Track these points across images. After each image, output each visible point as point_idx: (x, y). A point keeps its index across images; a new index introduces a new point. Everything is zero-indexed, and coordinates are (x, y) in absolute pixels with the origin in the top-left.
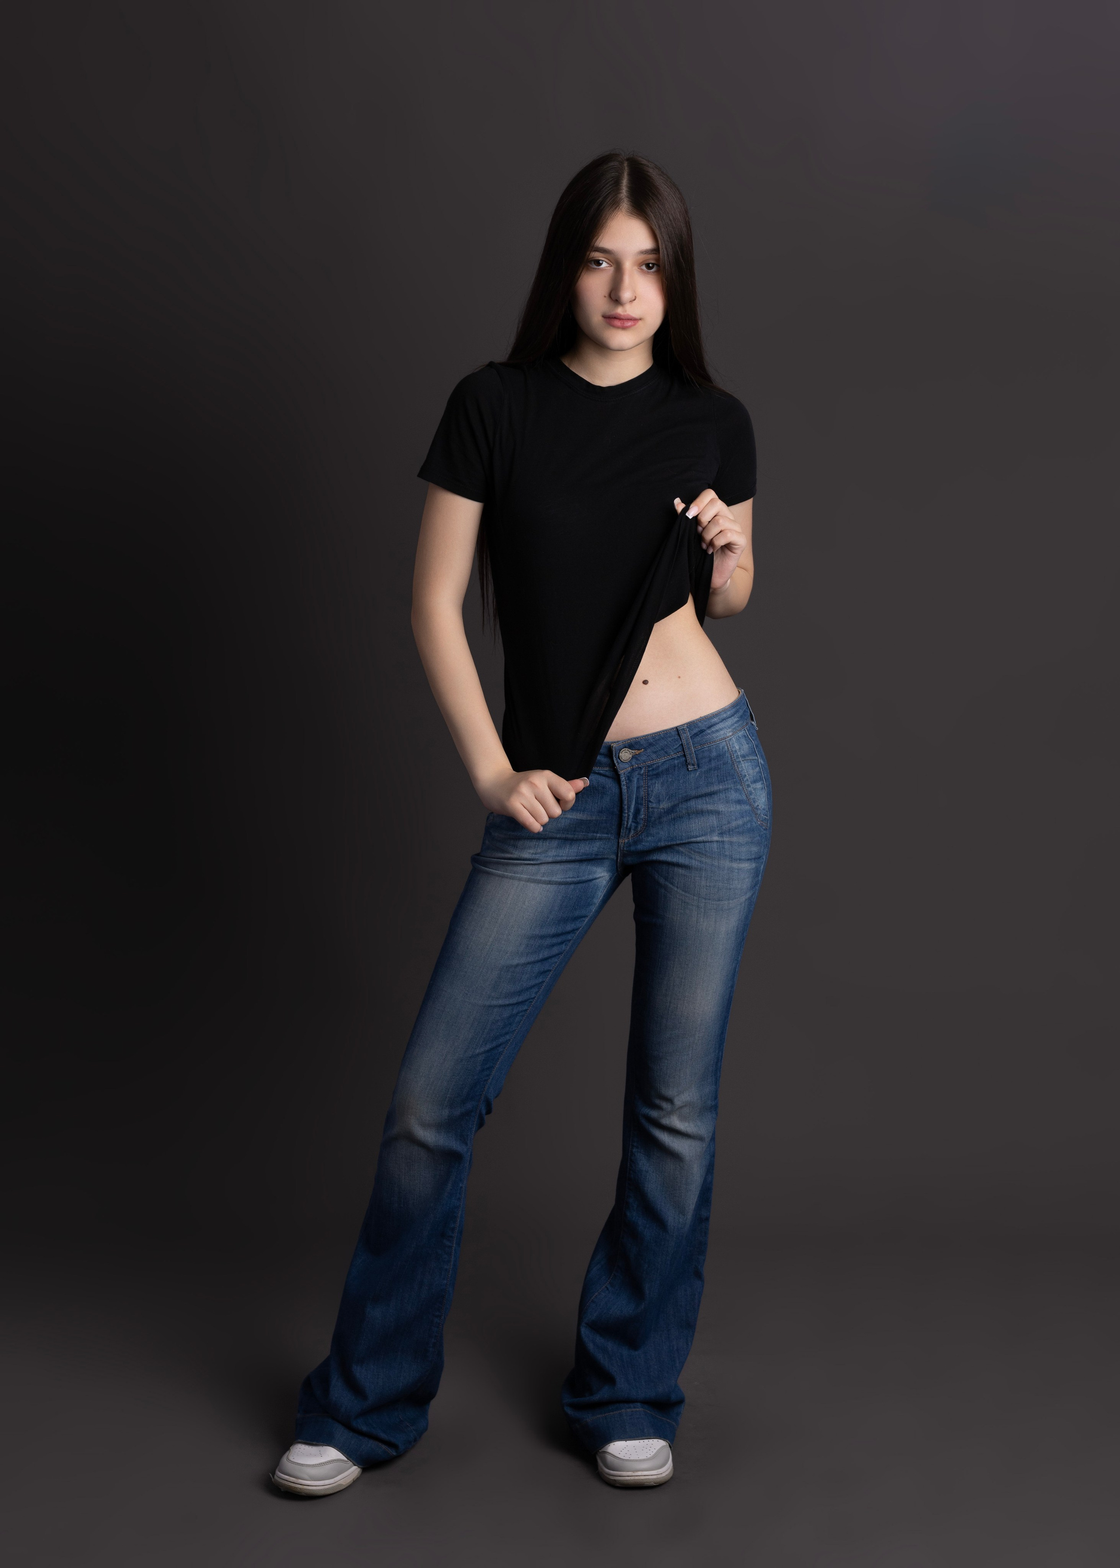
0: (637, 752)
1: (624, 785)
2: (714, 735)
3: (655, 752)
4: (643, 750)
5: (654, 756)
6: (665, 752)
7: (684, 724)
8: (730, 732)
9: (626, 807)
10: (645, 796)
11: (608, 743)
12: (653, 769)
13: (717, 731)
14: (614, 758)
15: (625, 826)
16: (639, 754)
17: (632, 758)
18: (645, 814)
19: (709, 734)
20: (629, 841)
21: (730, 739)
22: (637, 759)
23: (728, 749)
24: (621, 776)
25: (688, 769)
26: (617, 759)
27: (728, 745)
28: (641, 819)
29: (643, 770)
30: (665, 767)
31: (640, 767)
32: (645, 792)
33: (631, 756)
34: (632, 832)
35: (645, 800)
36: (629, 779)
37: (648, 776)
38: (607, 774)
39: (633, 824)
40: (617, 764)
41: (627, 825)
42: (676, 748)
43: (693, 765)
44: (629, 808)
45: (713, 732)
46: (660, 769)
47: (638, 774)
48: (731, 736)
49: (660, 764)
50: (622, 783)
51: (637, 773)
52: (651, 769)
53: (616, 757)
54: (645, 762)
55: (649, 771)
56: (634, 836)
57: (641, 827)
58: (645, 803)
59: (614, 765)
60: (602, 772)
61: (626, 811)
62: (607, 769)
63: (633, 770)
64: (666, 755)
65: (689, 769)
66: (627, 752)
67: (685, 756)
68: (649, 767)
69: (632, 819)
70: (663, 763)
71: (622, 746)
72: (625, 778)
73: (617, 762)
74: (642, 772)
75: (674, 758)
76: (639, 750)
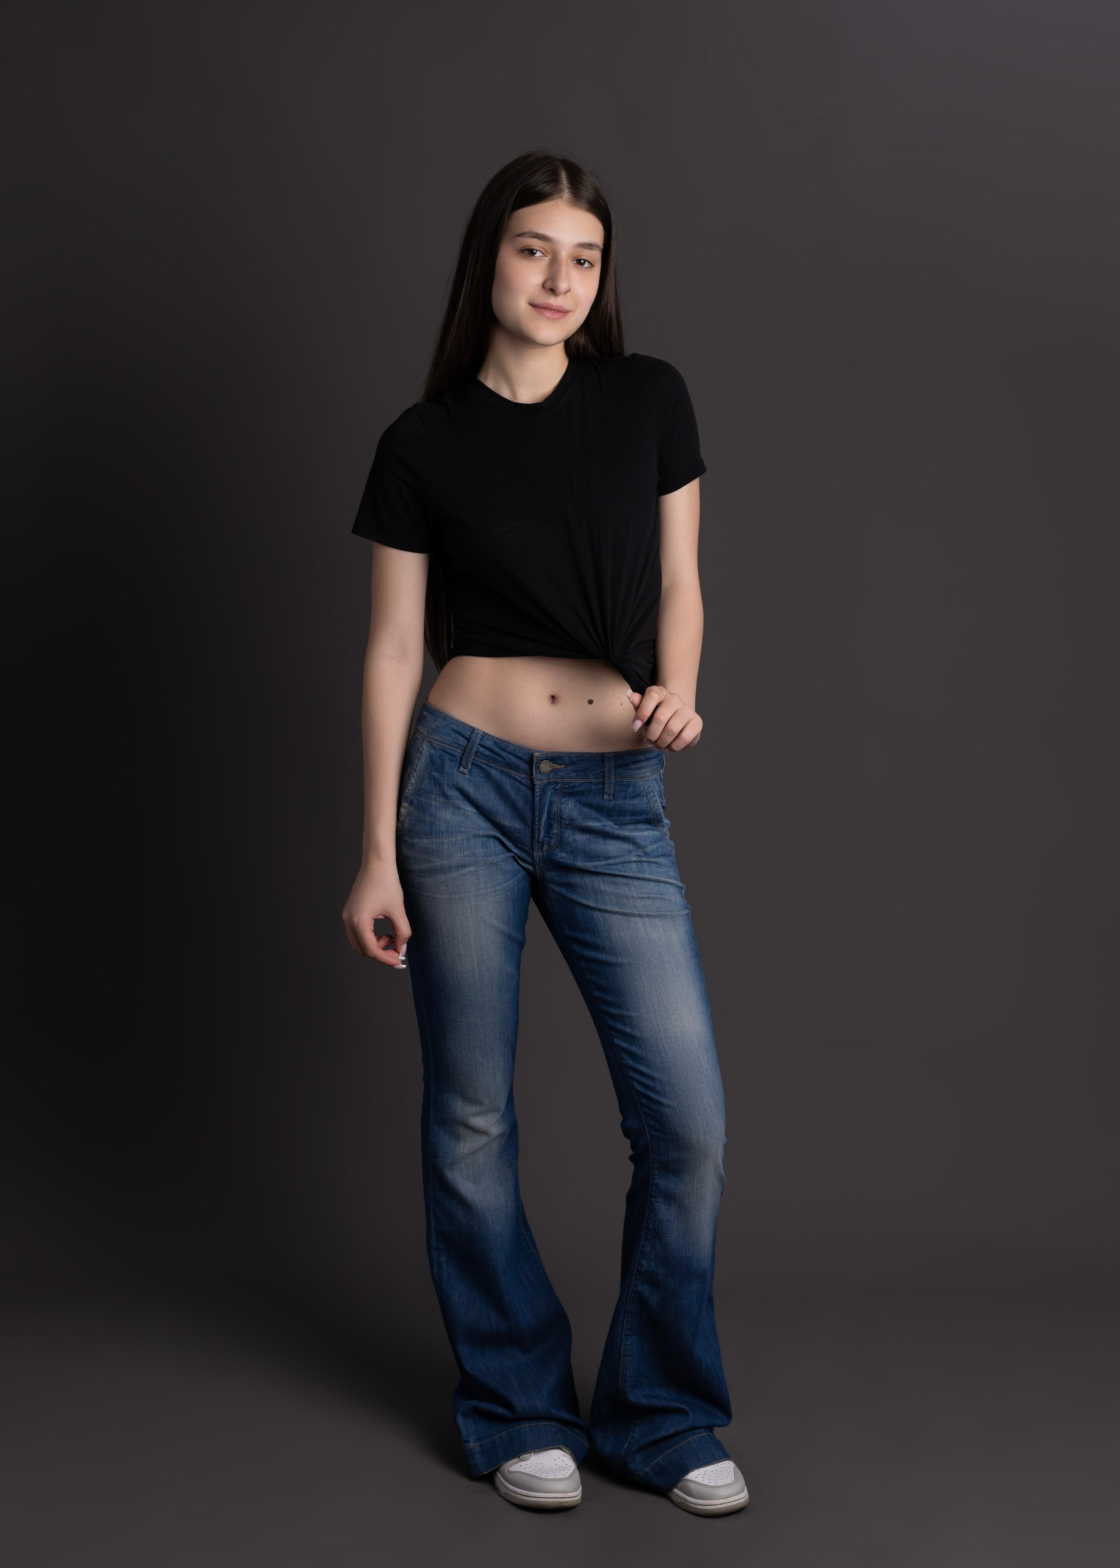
0: (558, 767)
1: (537, 796)
2: (637, 772)
3: (575, 772)
4: (564, 766)
5: (573, 775)
6: (585, 774)
7: (611, 753)
8: (649, 772)
9: (537, 818)
10: (558, 812)
11: (532, 750)
12: (569, 788)
13: (640, 768)
14: (534, 767)
15: (537, 839)
16: (559, 769)
17: (551, 772)
18: (558, 829)
19: (632, 769)
20: (543, 854)
21: (647, 779)
22: (556, 774)
23: (644, 788)
24: (536, 787)
25: (603, 798)
26: (536, 769)
27: (645, 784)
28: (553, 834)
29: (558, 786)
30: (582, 788)
31: (557, 783)
32: (557, 807)
33: (550, 769)
34: (545, 847)
35: (558, 817)
36: (543, 791)
37: (562, 793)
38: (523, 781)
39: (546, 839)
40: (534, 774)
41: (538, 838)
42: (597, 774)
43: (609, 795)
44: (540, 820)
45: (636, 769)
46: (576, 789)
47: (553, 788)
48: (649, 776)
49: (577, 784)
50: (536, 794)
51: (552, 786)
52: (567, 786)
53: (535, 767)
54: (563, 779)
55: (564, 788)
56: (548, 850)
57: (554, 842)
58: (558, 819)
59: (532, 775)
60: (518, 777)
61: (537, 823)
62: (524, 776)
63: (549, 783)
64: (585, 777)
65: (605, 798)
66: (548, 765)
67: (603, 783)
68: (565, 784)
69: (544, 833)
70: (580, 785)
71: (544, 758)
72: (540, 790)
73: (536, 772)
74: (558, 787)
75: (592, 783)
76: (560, 765)
